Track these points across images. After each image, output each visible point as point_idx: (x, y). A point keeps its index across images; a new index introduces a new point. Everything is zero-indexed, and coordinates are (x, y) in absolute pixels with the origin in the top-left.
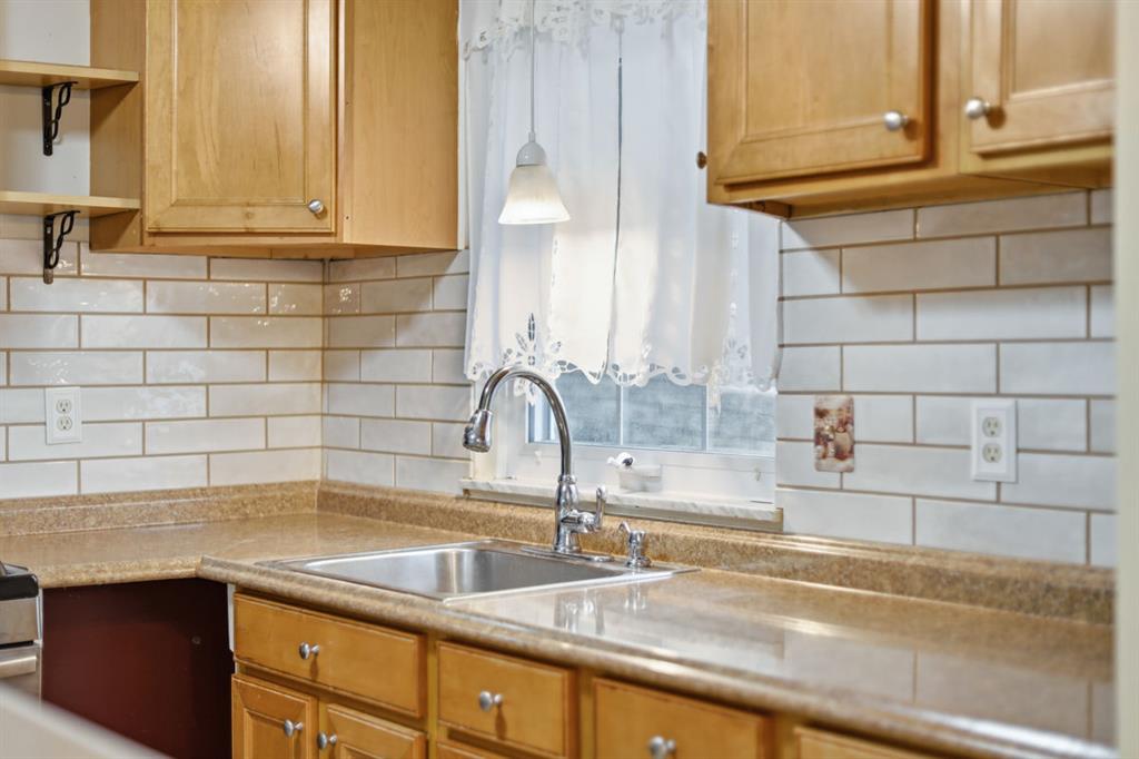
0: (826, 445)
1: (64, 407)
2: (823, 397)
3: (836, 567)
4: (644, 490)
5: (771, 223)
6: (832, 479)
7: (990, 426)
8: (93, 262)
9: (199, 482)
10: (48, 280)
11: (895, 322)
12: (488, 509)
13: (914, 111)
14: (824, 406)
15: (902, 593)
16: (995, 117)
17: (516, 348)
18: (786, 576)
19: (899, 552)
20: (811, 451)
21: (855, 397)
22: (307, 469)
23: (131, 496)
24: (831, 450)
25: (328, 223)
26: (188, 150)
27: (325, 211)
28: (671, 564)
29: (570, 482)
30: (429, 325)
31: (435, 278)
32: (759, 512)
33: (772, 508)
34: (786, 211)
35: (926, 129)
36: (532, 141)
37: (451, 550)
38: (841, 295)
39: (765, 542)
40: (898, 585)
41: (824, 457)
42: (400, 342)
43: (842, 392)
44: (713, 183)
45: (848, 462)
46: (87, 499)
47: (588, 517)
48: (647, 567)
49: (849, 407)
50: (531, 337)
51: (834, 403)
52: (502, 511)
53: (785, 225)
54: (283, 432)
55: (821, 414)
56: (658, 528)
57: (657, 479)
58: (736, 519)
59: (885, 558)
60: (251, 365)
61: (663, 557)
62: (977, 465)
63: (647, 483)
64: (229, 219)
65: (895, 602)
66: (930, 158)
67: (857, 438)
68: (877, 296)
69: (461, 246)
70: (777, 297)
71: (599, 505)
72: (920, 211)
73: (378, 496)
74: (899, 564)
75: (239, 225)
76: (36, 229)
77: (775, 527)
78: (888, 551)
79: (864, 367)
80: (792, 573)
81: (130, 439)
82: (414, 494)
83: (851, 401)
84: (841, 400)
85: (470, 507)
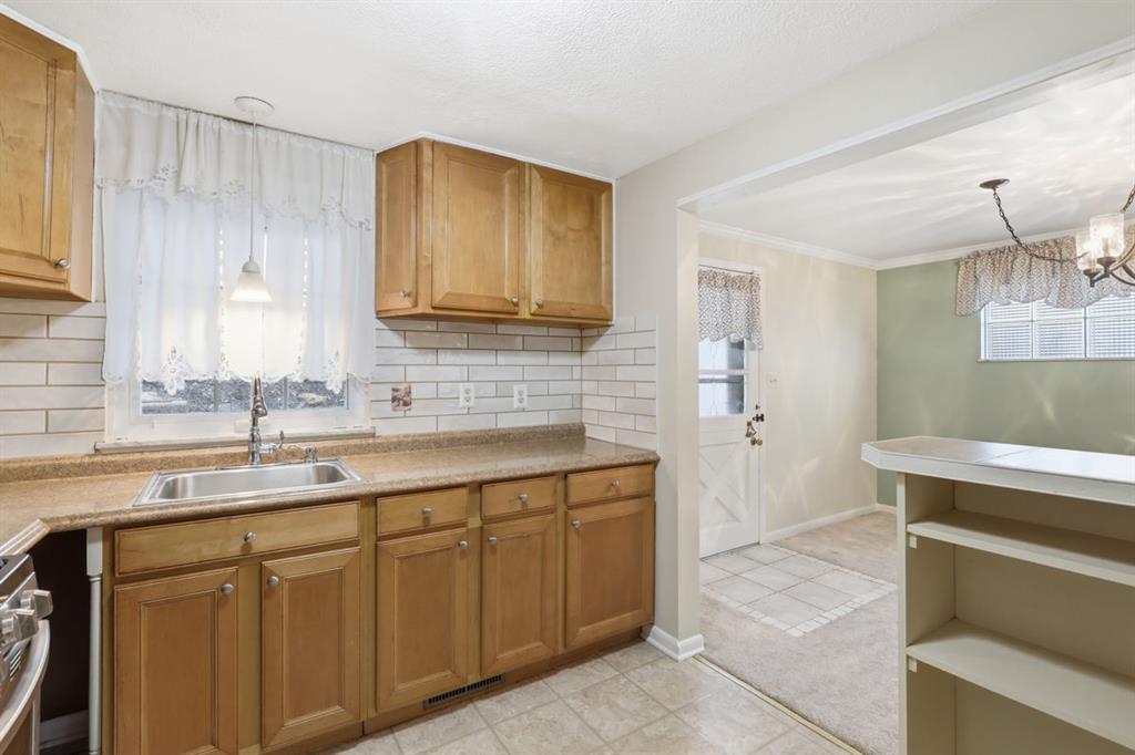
0: (398, 401)
2: (396, 384)
6: (401, 414)
7: (467, 391)
11: (430, 358)
14: (397, 387)
19: (434, 435)
20: (390, 404)
21: (412, 384)
24: (401, 402)
25: (65, 275)
33: (370, 428)
36: (252, 260)
38: (405, 347)
41: (397, 406)
43: (405, 382)
45: (409, 407)
49: (409, 388)
51: (402, 387)
55: (395, 390)
59: (430, 437)
62: (462, 402)
67: (412, 398)
68: (421, 349)
70: (376, 347)
77: (372, 435)
78: (428, 435)
79: (413, 374)
83: (410, 385)
84: (405, 385)
85: (98, 459)
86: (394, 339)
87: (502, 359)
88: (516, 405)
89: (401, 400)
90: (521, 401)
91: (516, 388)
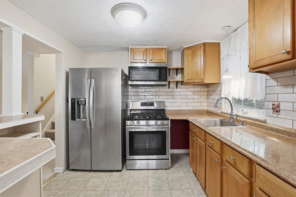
0: (274, 110)
1: (178, 101)
2: (274, 102)
3: (276, 130)
4: (245, 114)
5: (264, 75)
6: (276, 116)
8: (181, 86)
9: (193, 109)
10: (177, 88)
11: (290, 90)
12: (224, 114)
14: (274, 104)
15: (290, 137)
17: (227, 95)
18: (266, 130)
19: (289, 129)
20: (271, 111)
21: (280, 102)
22: (205, 108)
23: (185, 110)
24: (275, 110)
25: (203, 81)
26: (188, 74)
27: (202, 79)
28: (247, 125)
29: (233, 112)
30: (217, 92)
31: (218, 87)
32: (262, 119)
33: (264, 119)
34: (267, 73)
36: (227, 68)
37: (217, 119)
38: (278, 86)
39: (263, 124)
40: (289, 135)
41: (274, 112)
42: (215, 94)
44: (250, 69)
45: (279, 113)
46: (180, 110)
47: (235, 117)
48: (243, 125)
49: (279, 104)
50: (229, 93)
51: (276, 103)
52: (225, 115)
53: (267, 75)
54: (202, 104)
55: (273, 105)
56: (246, 120)
57: (247, 113)
58: (258, 120)
59: (286, 130)
60: (199, 97)
61: (246, 124)
63: (245, 113)
64: (192, 81)
65: (288, 138)
67: (280, 109)
68: (286, 86)
69: (221, 82)
70: (265, 86)
71: (237, 116)
72: (294, 70)
73: (212, 112)
74: (289, 131)
75: (193, 82)
76: (176, 83)
77: (265, 122)
78: (287, 129)
79: (281, 98)
80: (268, 129)
81: (185, 104)
82: (216, 112)
83: (280, 103)
84: (277, 103)
85: (222, 114)
86: (273, 83)
89: (276, 109)
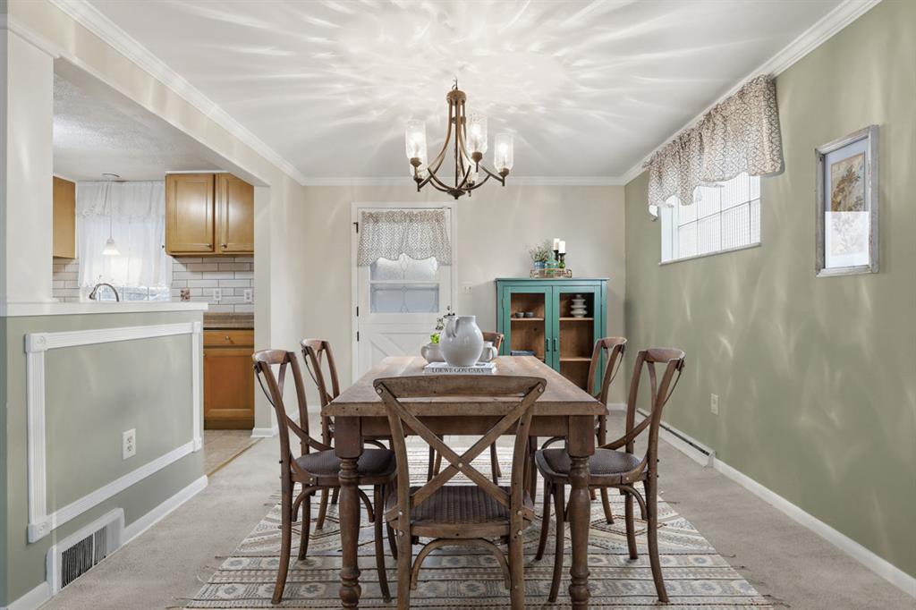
0: (183, 297)
2: (183, 289)
7: (217, 293)
11: (199, 276)
13: (212, 244)
14: (183, 291)
16: (225, 246)
20: (180, 298)
24: (185, 298)
35: (213, 247)
36: (111, 238)
38: (186, 271)
41: (183, 299)
43: (187, 288)
49: (189, 290)
51: (185, 290)
53: (176, 259)
62: (215, 298)
66: (214, 251)
67: (190, 295)
68: (194, 272)
69: (76, 257)
70: (172, 272)
79: (191, 284)
86: (181, 268)
87: (237, 276)
88: (246, 301)
90: (248, 298)
91: (246, 291)
